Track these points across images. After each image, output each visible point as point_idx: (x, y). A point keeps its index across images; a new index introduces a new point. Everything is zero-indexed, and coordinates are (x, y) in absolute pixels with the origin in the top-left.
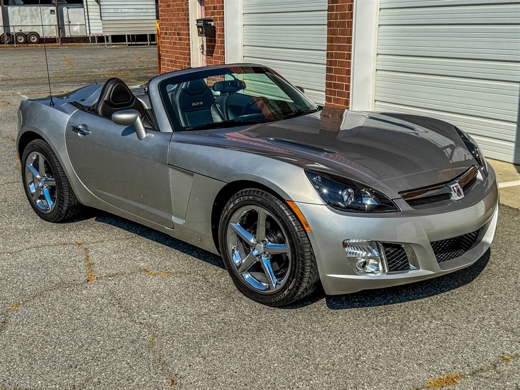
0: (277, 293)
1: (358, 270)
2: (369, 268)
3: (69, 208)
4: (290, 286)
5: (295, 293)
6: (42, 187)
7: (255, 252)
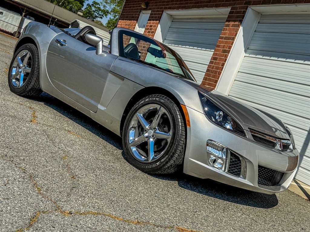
0: (152, 163)
1: (209, 163)
2: (216, 165)
3: (32, 89)
4: (162, 160)
5: (164, 165)
6: (21, 72)
7: (146, 135)
